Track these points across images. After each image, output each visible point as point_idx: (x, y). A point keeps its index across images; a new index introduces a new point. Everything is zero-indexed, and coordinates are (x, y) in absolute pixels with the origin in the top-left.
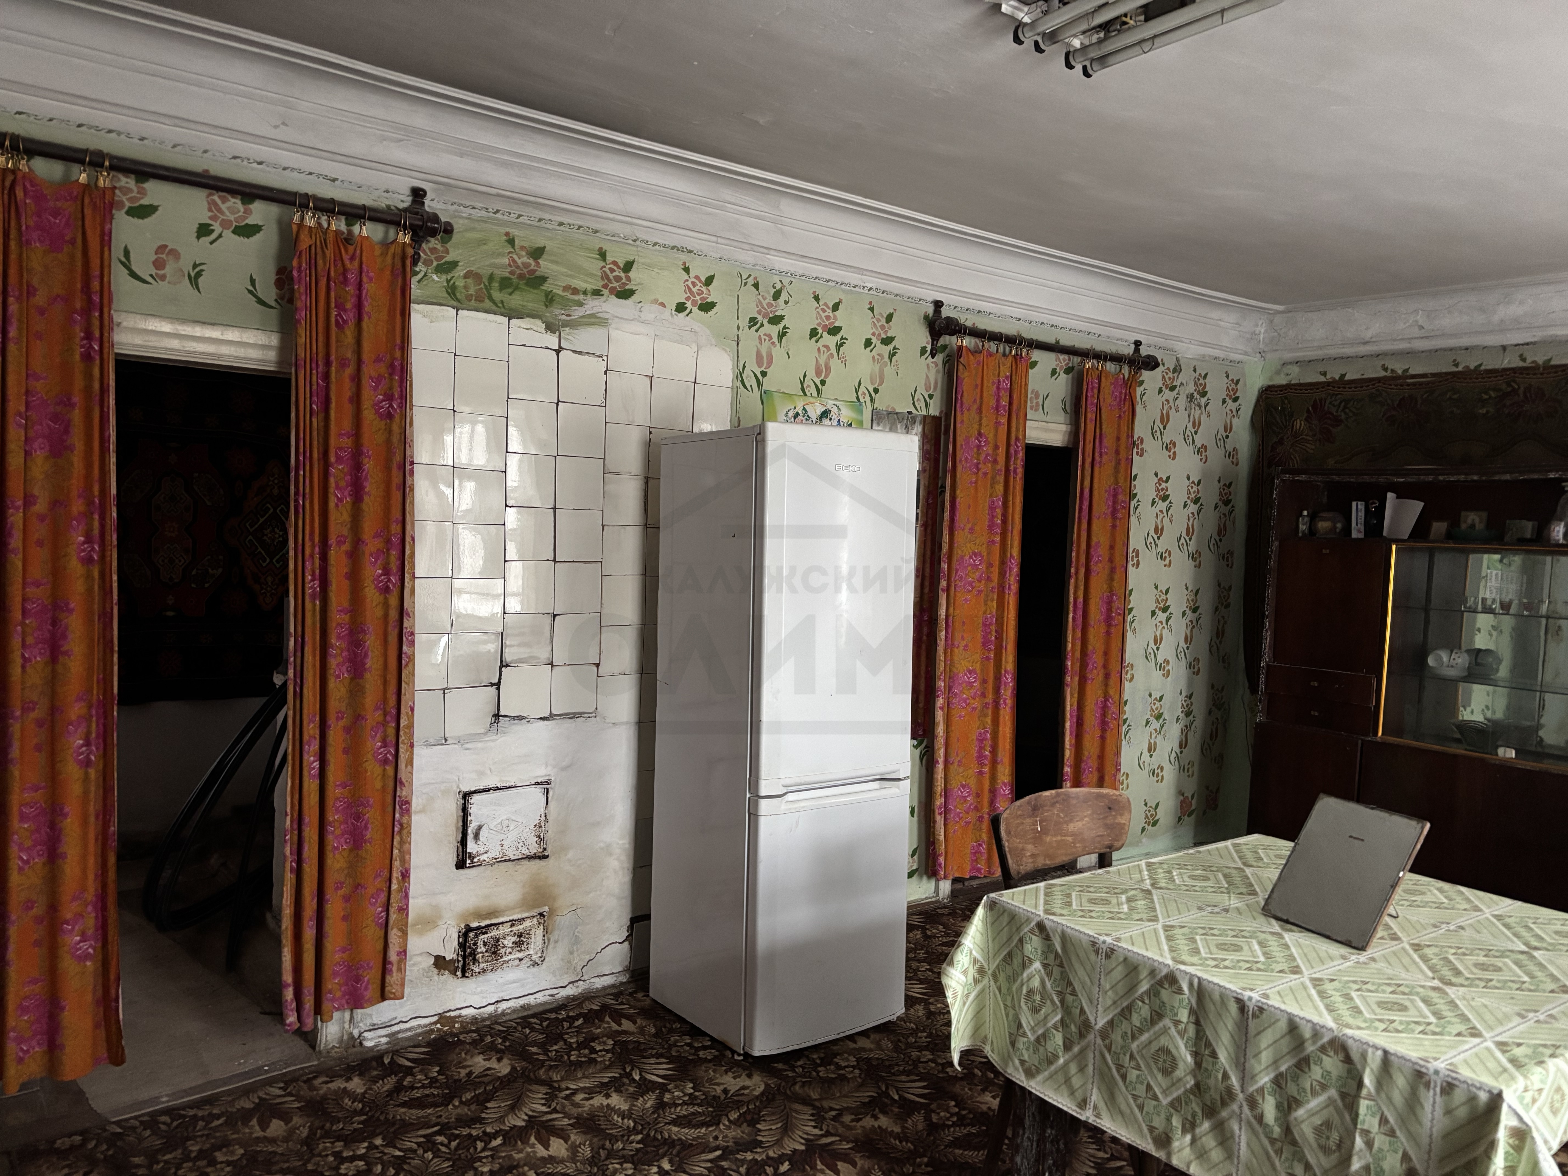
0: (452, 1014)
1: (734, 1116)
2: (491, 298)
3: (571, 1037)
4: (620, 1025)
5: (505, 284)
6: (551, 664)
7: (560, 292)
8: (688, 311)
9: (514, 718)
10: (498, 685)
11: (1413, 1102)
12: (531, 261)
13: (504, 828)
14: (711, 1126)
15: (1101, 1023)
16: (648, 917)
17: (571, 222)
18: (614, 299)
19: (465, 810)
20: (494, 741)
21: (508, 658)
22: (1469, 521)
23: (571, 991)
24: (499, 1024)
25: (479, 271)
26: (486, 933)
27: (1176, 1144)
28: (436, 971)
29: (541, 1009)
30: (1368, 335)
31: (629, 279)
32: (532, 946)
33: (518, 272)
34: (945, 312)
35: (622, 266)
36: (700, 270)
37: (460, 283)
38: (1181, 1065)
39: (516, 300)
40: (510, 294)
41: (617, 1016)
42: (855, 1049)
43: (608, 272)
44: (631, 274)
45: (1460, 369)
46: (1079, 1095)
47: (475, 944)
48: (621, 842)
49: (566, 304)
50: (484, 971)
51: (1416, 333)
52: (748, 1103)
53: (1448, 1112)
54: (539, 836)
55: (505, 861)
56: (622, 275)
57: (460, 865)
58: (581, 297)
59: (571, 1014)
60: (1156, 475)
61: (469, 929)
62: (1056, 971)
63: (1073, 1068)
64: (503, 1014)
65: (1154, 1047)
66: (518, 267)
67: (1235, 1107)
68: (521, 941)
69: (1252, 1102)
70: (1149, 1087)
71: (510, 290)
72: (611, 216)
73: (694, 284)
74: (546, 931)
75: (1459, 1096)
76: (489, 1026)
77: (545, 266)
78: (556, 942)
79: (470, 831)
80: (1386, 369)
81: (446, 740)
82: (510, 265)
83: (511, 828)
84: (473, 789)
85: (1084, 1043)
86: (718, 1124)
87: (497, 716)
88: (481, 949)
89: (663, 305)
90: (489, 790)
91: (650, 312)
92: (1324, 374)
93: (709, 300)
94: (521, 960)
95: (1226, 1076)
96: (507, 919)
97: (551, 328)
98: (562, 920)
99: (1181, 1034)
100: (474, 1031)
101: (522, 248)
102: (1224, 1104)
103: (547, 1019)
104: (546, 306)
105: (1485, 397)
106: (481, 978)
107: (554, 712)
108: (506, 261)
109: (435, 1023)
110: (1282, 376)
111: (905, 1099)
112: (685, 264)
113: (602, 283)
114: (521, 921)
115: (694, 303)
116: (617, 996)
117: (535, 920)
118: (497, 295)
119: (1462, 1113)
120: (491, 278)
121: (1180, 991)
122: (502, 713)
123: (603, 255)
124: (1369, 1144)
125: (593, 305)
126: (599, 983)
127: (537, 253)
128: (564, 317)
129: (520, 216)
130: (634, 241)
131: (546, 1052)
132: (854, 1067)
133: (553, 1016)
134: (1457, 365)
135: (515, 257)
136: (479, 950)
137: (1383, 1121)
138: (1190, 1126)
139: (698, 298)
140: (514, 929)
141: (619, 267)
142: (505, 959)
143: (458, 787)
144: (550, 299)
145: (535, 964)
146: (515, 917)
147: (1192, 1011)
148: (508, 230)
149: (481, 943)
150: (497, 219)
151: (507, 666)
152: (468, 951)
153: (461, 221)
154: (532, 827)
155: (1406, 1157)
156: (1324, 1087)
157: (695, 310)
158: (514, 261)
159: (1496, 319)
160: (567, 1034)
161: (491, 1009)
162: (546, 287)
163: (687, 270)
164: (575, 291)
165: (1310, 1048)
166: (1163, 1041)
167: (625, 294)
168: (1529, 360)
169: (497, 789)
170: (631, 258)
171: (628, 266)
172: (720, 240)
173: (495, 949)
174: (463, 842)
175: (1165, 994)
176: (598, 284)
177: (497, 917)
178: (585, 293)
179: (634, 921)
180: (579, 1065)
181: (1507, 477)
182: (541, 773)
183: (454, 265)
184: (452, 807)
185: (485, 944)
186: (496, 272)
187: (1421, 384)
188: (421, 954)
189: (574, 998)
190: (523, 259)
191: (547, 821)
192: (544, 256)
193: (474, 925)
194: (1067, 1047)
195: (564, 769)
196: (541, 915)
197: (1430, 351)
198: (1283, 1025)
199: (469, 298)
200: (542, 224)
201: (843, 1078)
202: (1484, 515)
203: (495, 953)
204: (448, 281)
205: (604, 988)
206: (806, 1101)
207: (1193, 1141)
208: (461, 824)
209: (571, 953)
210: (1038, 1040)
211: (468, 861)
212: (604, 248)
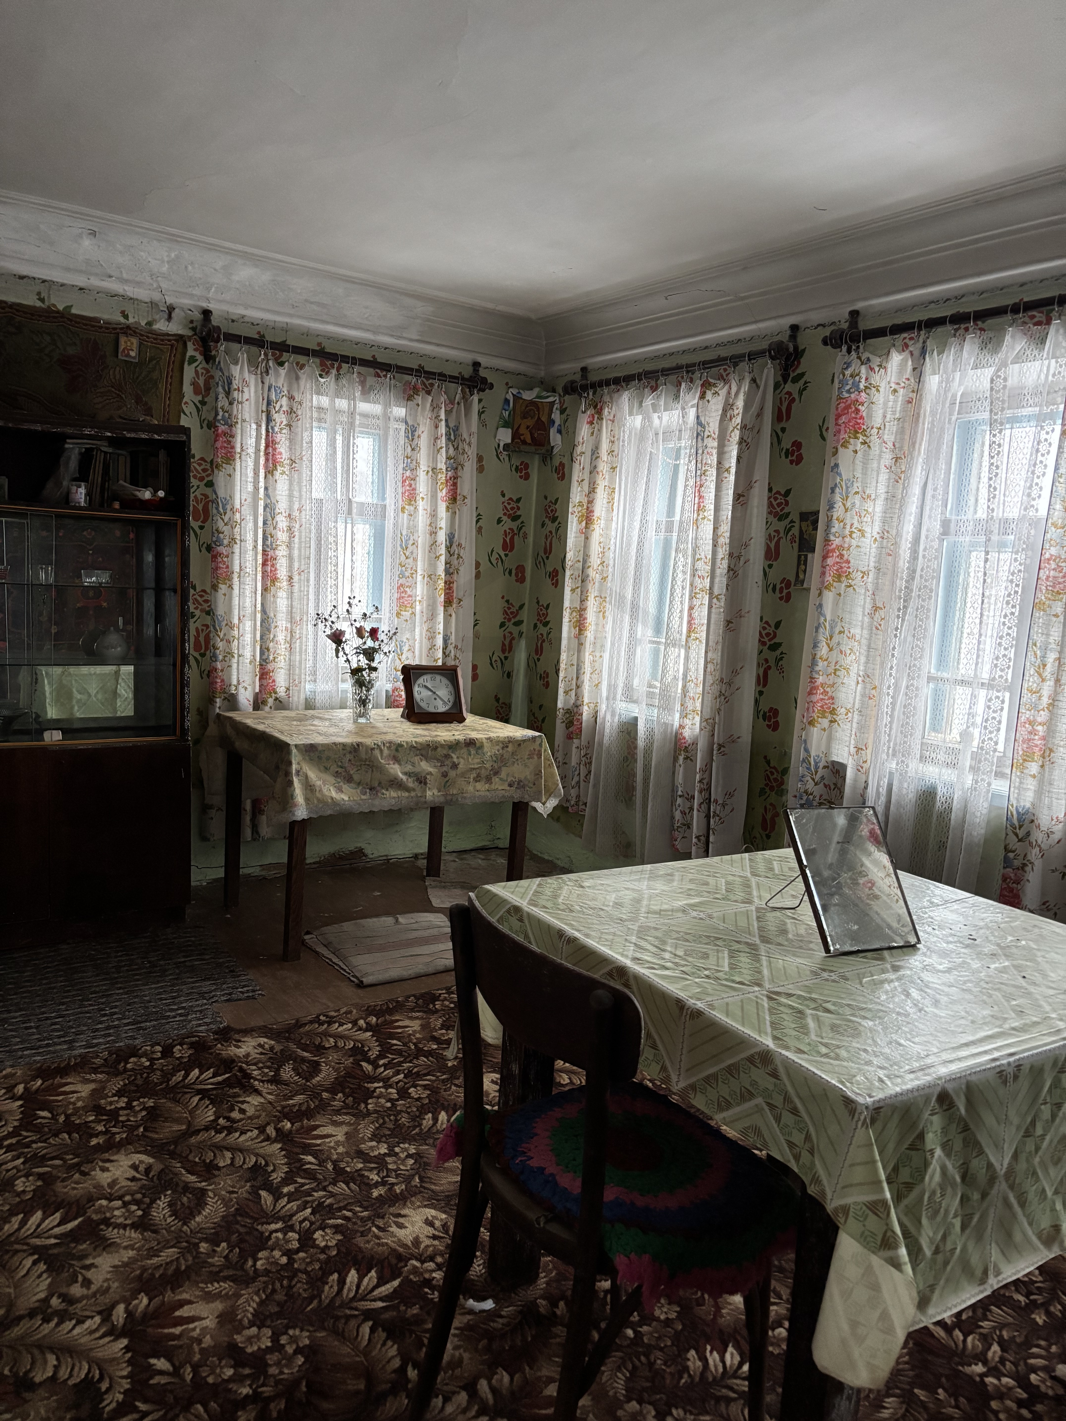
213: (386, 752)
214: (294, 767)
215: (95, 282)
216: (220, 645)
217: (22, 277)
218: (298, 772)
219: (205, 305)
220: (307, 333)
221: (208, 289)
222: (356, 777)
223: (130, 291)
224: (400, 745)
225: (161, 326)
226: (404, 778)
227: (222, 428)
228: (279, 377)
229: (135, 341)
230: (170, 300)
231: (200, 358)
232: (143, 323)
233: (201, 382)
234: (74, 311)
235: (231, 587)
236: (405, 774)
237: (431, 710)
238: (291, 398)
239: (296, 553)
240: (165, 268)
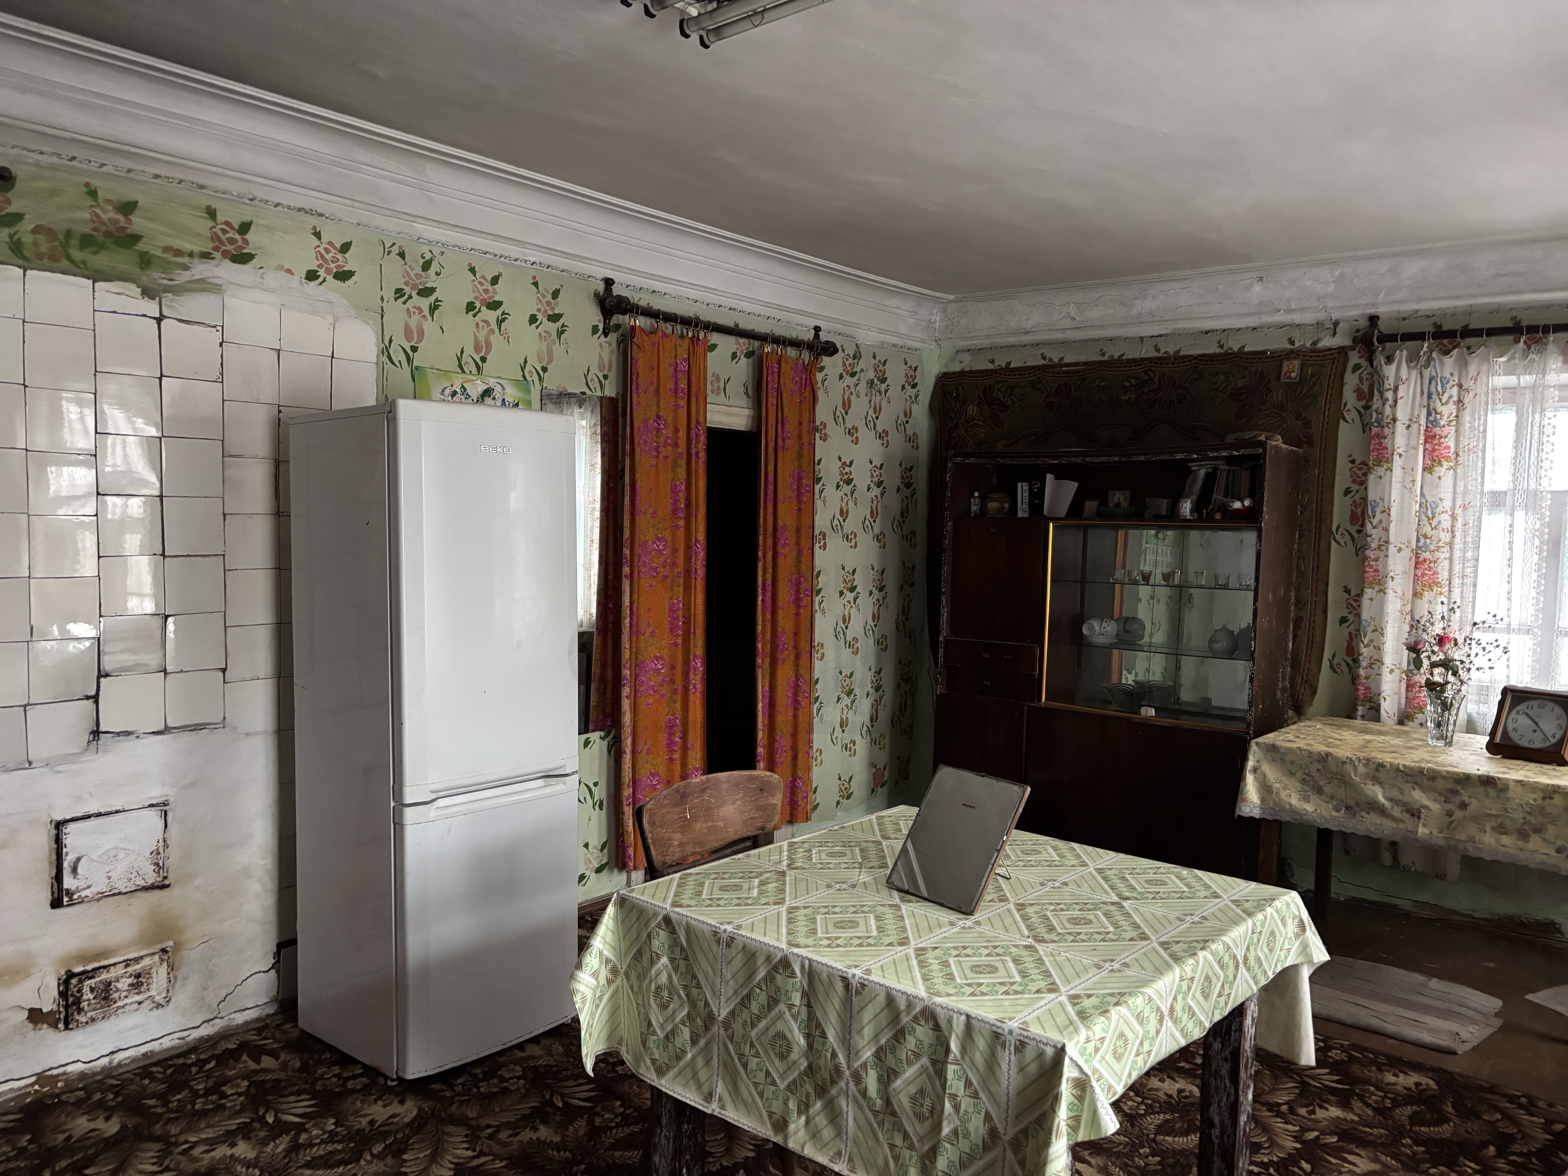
0: (55, 1072)
1: (378, 1148)
2: (69, 258)
3: (199, 1083)
4: (258, 1062)
5: (87, 241)
6: (165, 671)
7: (159, 253)
8: (321, 279)
9: (119, 734)
10: (96, 698)
11: (992, 1062)
12: (120, 217)
13: (112, 857)
14: (350, 1163)
15: (724, 1013)
16: (293, 942)
17: (169, 175)
18: (227, 263)
19: (58, 841)
20: (92, 761)
21: (108, 664)
22: (1116, 499)
23: (205, 1031)
24: (113, 1077)
25: (52, 226)
26: (93, 977)
27: (792, 1127)
28: (31, 1026)
29: (167, 1055)
30: (1029, 325)
31: (246, 242)
32: (153, 986)
33: (104, 228)
34: (616, 290)
35: (237, 227)
36: (334, 235)
37: (27, 239)
38: (795, 1048)
39: (101, 260)
40: (95, 253)
41: (256, 1053)
42: (522, 1058)
43: (220, 233)
44: (248, 237)
45: (1106, 358)
46: (706, 1089)
47: (79, 991)
48: (262, 862)
49: (166, 267)
50: (93, 1020)
51: (1068, 323)
52: (397, 1132)
53: (1021, 1069)
54: (157, 864)
55: (114, 895)
56: (237, 237)
57: (56, 903)
58: (185, 260)
59: (202, 1057)
60: (840, 459)
61: (70, 975)
62: (682, 965)
63: (700, 1062)
64: (120, 1065)
65: (771, 1033)
66: (103, 223)
67: (842, 1084)
68: (139, 982)
69: (857, 1078)
70: (768, 1074)
71: (94, 249)
72: (221, 170)
73: (327, 251)
74: (171, 968)
75: (1030, 1053)
76: (100, 1081)
77: (138, 223)
78: (185, 978)
79: (66, 864)
80: (1044, 358)
81: (30, 763)
82: (92, 221)
83: (120, 857)
84: (68, 817)
85: (708, 1036)
86: (358, 1160)
87: (96, 733)
88: (88, 995)
89: (289, 271)
90: (88, 817)
91: (274, 279)
92: (992, 362)
93: (345, 269)
94: (140, 1003)
95: (834, 1055)
96: (121, 959)
97: (148, 293)
98: (191, 955)
99: (795, 1017)
100: (80, 1089)
101: (108, 201)
102: (833, 1082)
103: (171, 1066)
104: (142, 268)
105: (1128, 384)
106: (90, 1028)
107: (170, 724)
108: (87, 215)
109: (33, 1084)
110: (956, 363)
111: (570, 1105)
112: (314, 228)
113: (212, 245)
114: (137, 960)
115: (328, 271)
116: (260, 1030)
117: (156, 957)
118: (76, 254)
119: (1033, 1069)
120: (68, 234)
121: (793, 975)
122: (102, 728)
123: (212, 213)
124: (956, 1108)
125: (201, 270)
126: (240, 1019)
127: (128, 208)
128: (165, 282)
129: (102, 165)
130: (251, 200)
131: (166, 1103)
132: (519, 1078)
133: (181, 1061)
134: (1103, 355)
135: (98, 211)
136: (85, 997)
137: (968, 1083)
138: (804, 1107)
139: (332, 265)
140: (130, 969)
141: (233, 228)
142: (120, 1004)
143: (49, 815)
144: (146, 261)
145: (159, 1006)
146: (131, 956)
147: (804, 994)
148: (87, 180)
149: (86, 990)
150: (73, 167)
151: (107, 675)
152: (71, 999)
153: (26, 168)
154: (148, 855)
155: (988, 1117)
156: (917, 1056)
157: (330, 278)
158: (97, 216)
159: (1134, 311)
160: (195, 1080)
161: (104, 1061)
162: (140, 246)
163: (318, 235)
164: (178, 253)
165: (905, 1019)
166: (780, 1026)
167: (243, 258)
168: (1162, 351)
169: (99, 815)
170: (247, 219)
171: (245, 228)
172: (357, 204)
173: (105, 994)
174: (58, 877)
175: (779, 979)
176: (208, 247)
177: (107, 958)
178: (191, 255)
179: (280, 946)
180: (204, 1113)
181: (1143, 458)
182: (156, 794)
183: (18, 217)
184: (43, 839)
185: (92, 990)
186: (75, 227)
187: (1074, 372)
188: (10, 1008)
189: (210, 1038)
190: (109, 214)
191: (166, 846)
192: (137, 212)
193: (78, 969)
194: (694, 1041)
195: (186, 787)
196: (164, 951)
197: (1081, 341)
198: (881, 999)
199: (40, 256)
200: (131, 175)
201: (505, 1091)
202: (1127, 493)
203: (105, 998)
204: (11, 236)
205: (247, 1023)
206: (462, 1121)
207: (808, 1122)
208: (54, 857)
209: (205, 989)
210: (667, 1037)
211: (66, 899)
212: (213, 206)
213: (1361, 769)
214: (1250, 764)
215: (1267, 319)
216: (1364, 651)
217: (1207, 332)
218: (1255, 770)
219: (1372, 311)
221: (1377, 295)
222: (1327, 789)
223: (1298, 318)
224: (1381, 766)
225: (1327, 342)
226: (1387, 804)
227: (1375, 430)
228: (1448, 365)
229: (1297, 363)
230: (1335, 316)
231: (1365, 363)
232: (1308, 345)
233: (1365, 387)
234: (1247, 349)
235: (1383, 591)
236: (1390, 800)
238: (1460, 386)
239: (1457, 554)
240: (1331, 288)
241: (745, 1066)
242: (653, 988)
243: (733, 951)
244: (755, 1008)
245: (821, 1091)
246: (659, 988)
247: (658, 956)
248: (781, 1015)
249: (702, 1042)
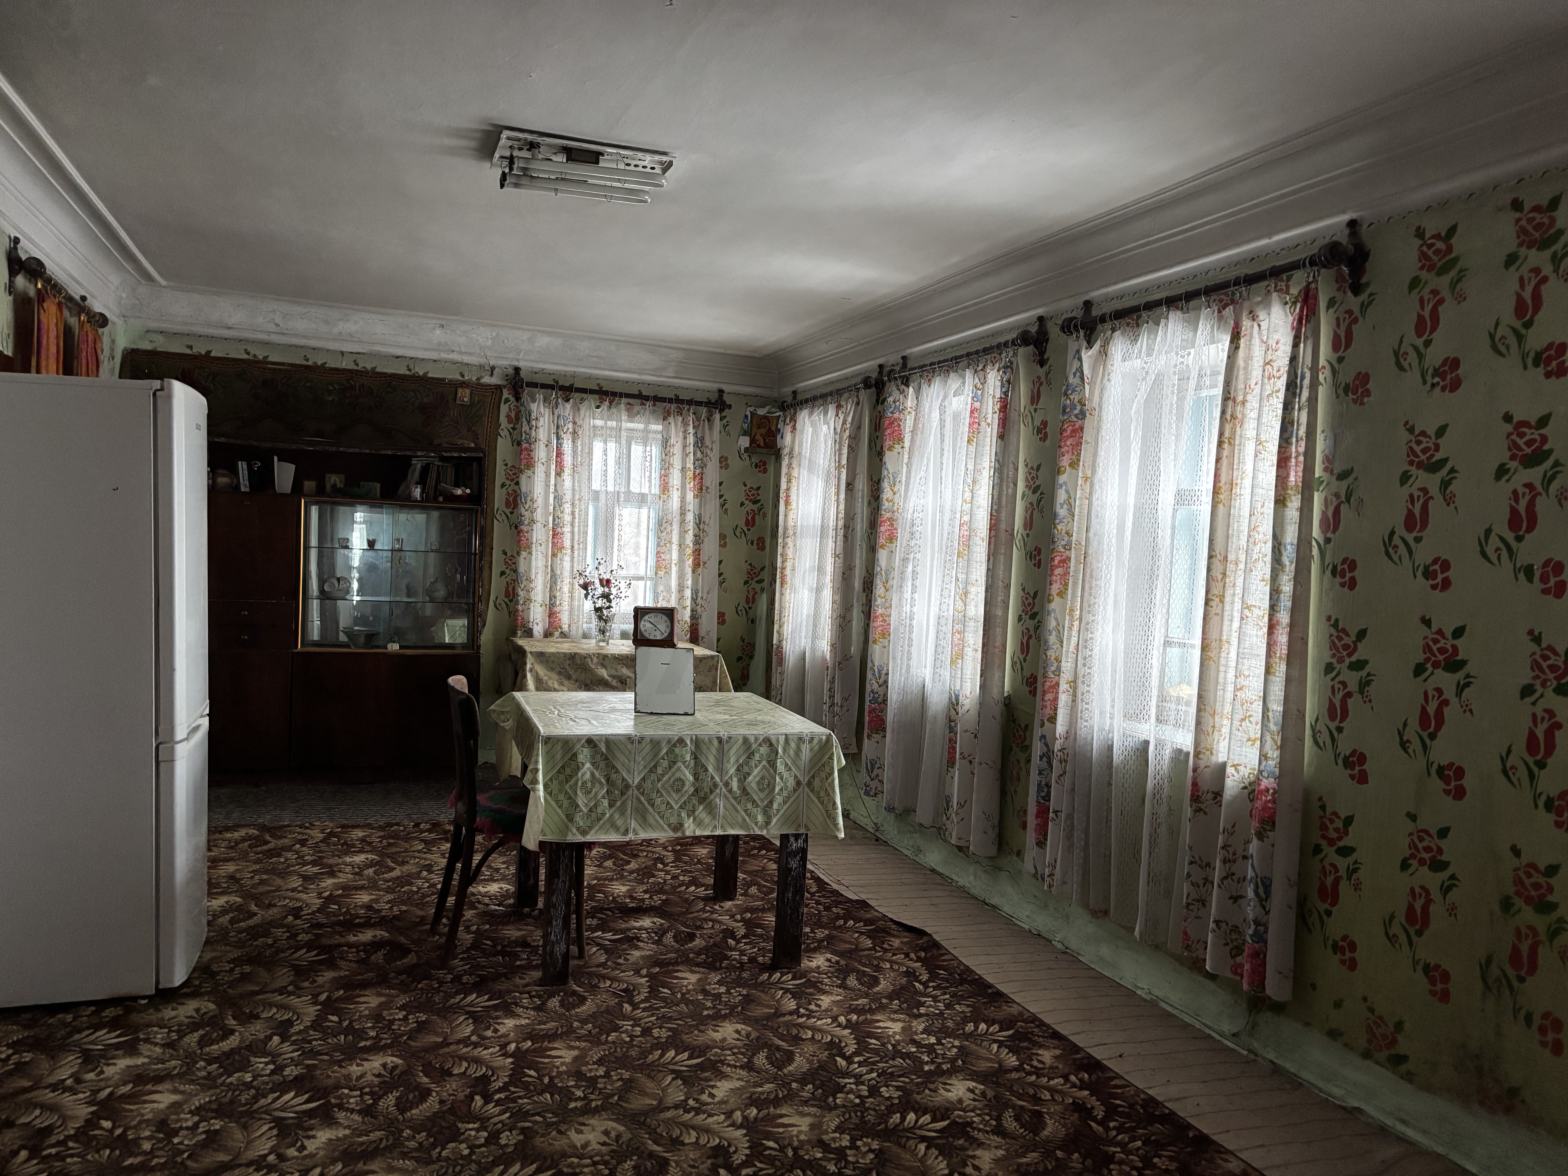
11: (798, 751)
15: (636, 781)
22: (332, 480)
27: (686, 825)
30: (231, 321)
38: (687, 784)
45: (310, 363)
46: (622, 830)
51: (271, 327)
53: (811, 750)
62: (602, 764)
63: (616, 816)
65: (672, 780)
67: (718, 791)
69: (727, 784)
70: (668, 803)
75: (815, 741)
80: (248, 353)
85: (624, 798)
92: (191, 347)
95: (712, 778)
99: (687, 767)
102: (711, 792)
110: (147, 342)
119: (816, 748)
121: (686, 745)
124: (782, 778)
134: (307, 360)
137: (787, 765)
138: (692, 813)
147: (692, 753)
155: (796, 776)
156: (760, 762)
165: (754, 746)
166: (677, 775)
175: (677, 750)
187: (280, 370)
194: (611, 806)
197: (285, 345)
198: (741, 741)
207: (694, 819)
210: (591, 810)
213: (595, 660)
214: (528, 666)
215: (444, 356)
216: (521, 593)
217: (397, 357)
218: (531, 670)
219: (516, 364)
220: (589, 378)
221: (519, 353)
222: (574, 676)
223: (466, 359)
224: (606, 656)
225: (486, 380)
226: (609, 679)
227: (524, 445)
228: (566, 409)
229: (468, 391)
230: (492, 363)
231: (512, 399)
232: (474, 379)
233: (513, 415)
234: (430, 375)
235: (530, 553)
236: (610, 676)
237: (652, 637)
238: (575, 423)
239: (576, 529)
240: (489, 343)
241: (652, 805)
242: (580, 784)
243: (644, 744)
244: (660, 771)
245: (703, 800)
246: (584, 783)
247: (583, 764)
248: (679, 769)
249: (618, 804)
